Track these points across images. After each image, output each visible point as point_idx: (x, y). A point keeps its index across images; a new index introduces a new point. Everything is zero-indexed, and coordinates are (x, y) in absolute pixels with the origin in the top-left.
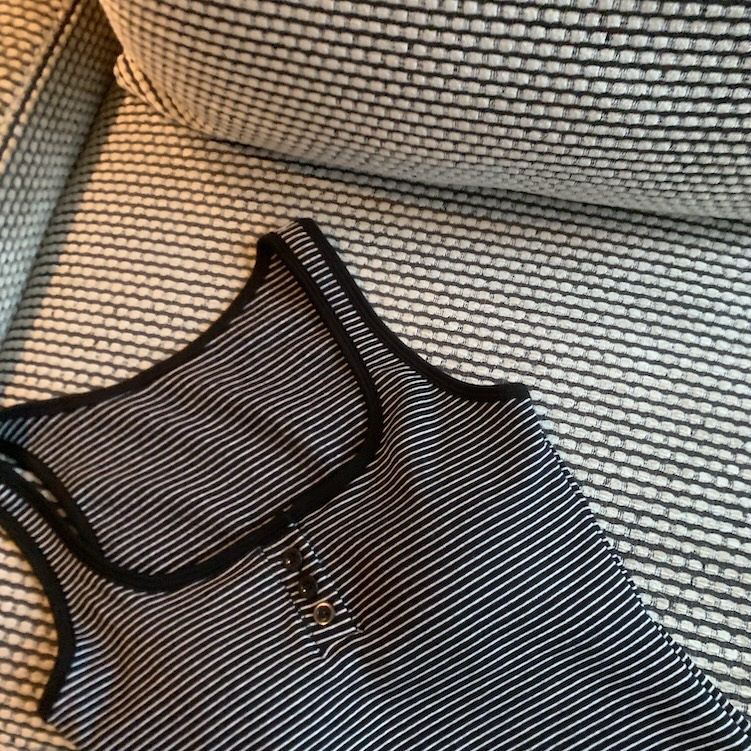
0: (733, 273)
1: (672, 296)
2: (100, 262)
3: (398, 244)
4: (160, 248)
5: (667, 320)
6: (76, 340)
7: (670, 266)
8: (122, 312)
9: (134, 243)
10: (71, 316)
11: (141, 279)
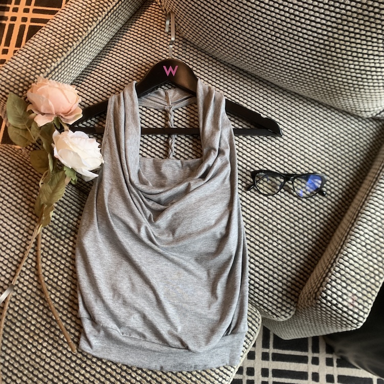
0: (309, 111)
1: (289, 111)
2: (131, 46)
3: (218, 70)
4: (149, 48)
5: (285, 117)
6: (117, 65)
7: (292, 103)
8: (133, 62)
9: (142, 44)
10: (117, 58)
11: (141, 55)
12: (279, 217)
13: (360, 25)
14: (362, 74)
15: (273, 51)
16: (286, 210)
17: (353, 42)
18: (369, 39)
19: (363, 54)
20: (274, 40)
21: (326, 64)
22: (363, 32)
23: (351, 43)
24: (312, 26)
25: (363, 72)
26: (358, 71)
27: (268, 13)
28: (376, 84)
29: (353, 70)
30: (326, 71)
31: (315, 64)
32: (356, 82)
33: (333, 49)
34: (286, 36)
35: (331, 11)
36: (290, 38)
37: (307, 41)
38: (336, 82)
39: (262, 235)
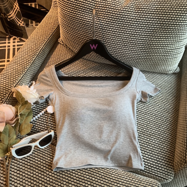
12: (150, 127)
13: (162, 32)
14: (166, 54)
15: (124, 52)
16: (152, 123)
17: (160, 41)
18: (167, 38)
19: (165, 45)
20: (124, 47)
21: (150, 53)
22: (164, 35)
23: (159, 41)
24: (141, 37)
25: (167, 53)
26: (164, 53)
27: (119, 36)
28: (173, 57)
29: (162, 53)
30: (150, 55)
31: (145, 53)
32: (164, 58)
33: (152, 45)
34: (129, 44)
35: (148, 29)
36: (132, 45)
37: (140, 44)
38: (155, 60)
39: (146, 139)
